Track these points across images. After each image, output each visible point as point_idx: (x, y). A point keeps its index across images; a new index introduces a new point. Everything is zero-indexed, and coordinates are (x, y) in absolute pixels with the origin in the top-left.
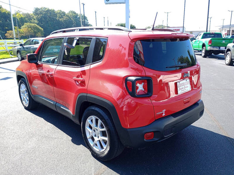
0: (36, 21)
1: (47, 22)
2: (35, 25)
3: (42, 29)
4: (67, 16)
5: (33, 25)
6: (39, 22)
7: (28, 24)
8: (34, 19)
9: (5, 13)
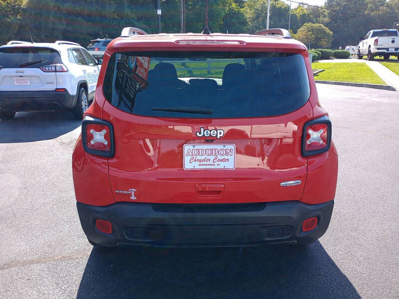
0: (326, 19)
1: (347, 19)
2: (320, 26)
3: (331, 33)
4: (387, 6)
5: (316, 25)
6: (333, 20)
7: (309, 25)
8: (325, 16)
9: (281, 8)
